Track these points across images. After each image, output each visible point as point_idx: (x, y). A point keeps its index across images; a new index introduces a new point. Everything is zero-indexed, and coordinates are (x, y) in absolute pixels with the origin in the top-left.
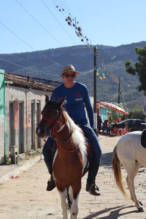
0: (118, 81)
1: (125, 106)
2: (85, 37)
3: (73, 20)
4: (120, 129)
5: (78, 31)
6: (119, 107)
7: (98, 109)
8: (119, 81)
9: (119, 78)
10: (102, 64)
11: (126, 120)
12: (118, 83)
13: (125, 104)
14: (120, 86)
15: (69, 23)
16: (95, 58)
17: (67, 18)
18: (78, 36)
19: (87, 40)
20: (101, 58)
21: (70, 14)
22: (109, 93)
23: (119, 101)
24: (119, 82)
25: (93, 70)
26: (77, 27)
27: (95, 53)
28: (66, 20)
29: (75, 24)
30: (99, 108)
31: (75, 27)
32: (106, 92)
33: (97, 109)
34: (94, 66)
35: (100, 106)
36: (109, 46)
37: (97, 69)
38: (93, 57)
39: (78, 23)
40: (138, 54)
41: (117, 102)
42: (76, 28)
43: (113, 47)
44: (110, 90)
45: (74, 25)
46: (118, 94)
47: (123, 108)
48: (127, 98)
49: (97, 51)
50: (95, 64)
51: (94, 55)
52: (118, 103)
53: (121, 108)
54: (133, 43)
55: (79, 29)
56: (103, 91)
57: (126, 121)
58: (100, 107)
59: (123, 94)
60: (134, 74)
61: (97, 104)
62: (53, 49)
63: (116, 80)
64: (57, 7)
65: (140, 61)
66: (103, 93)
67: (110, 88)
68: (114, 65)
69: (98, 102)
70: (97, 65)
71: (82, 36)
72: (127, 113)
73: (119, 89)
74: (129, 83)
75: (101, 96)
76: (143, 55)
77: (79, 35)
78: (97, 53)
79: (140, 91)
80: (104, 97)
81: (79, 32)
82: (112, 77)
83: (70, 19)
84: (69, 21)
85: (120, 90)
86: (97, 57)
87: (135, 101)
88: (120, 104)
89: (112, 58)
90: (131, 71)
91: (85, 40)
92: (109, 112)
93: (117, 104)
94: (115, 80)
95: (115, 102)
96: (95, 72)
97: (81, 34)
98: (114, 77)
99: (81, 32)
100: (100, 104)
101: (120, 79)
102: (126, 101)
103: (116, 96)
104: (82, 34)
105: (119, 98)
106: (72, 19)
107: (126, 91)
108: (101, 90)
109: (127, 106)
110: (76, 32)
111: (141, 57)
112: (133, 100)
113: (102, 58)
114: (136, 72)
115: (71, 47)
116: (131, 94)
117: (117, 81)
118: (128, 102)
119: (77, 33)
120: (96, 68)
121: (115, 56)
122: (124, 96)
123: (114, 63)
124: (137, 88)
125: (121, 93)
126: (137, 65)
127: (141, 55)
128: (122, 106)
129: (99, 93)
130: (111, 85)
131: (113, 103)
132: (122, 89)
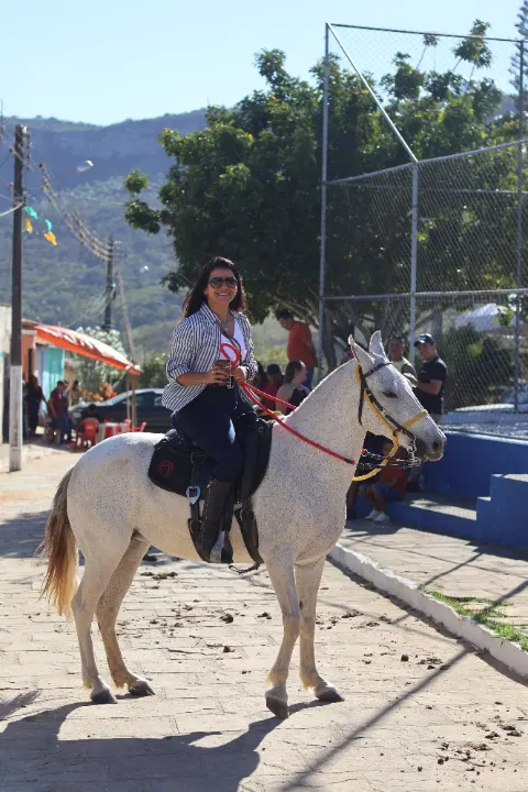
0: (106, 252)
1: (131, 343)
4: (109, 424)
6: (109, 343)
7: (30, 351)
8: (110, 251)
9: (111, 239)
10: (45, 189)
11: (130, 393)
12: (106, 259)
13: (133, 333)
14: (114, 270)
16: (19, 166)
20: (41, 166)
22: (75, 291)
23: (108, 322)
24: (110, 257)
25: (12, 210)
27: (19, 151)
30: (34, 346)
32: (66, 290)
33: (24, 353)
34: (15, 195)
35: (37, 340)
36: (81, 124)
37: (24, 205)
38: (12, 163)
40: (169, 155)
41: (98, 328)
43: (94, 126)
44: (83, 282)
46: (104, 299)
47: (121, 349)
48: (142, 313)
49: (24, 139)
50: (18, 189)
51: (15, 157)
52: (105, 328)
53: (116, 349)
54: (167, 115)
56: (56, 284)
57: (131, 398)
58: (38, 345)
59: (122, 301)
60: (155, 229)
61: (24, 332)
63: (96, 247)
65: (178, 183)
66: (55, 293)
67: (82, 277)
68: (98, 194)
69: (27, 327)
70: (25, 193)
72: (132, 368)
73: (110, 281)
74: (148, 259)
75: (50, 302)
76: (185, 163)
78: (28, 147)
80: (58, 309)
82: (81, 236)
85: (111, 283)
86: (25, 163)
88: (112, 335)
89: (81, 169)
90: (142, 218)
92: (70, 361)
93: (101, 334)
94: (93, 248)
95: (93, 328)
96: (18, 215)
98: (88, 236)
100: (34, 332)
101: (111, 245)
102: (136, 323)
103: (98, 304)
105: (108, 310)
107: (139, 287)
108: (48, 283)
109: (136, 341)
111: (181, 169)
112: (161, 319)
113: (44, 167)
114: (160, 224)
116: (156, 300)
117: (100, 250)
118: (146, 327)
120: (21, 201)
121: (89, 162)
122: (125, 307)
123: (98, 183)
124: (165, 279)
125: (115, 295)
126: (165, 195)
127: (181, 159)
128: (116, 340)
129: (41, 293)
130: (84, 266)
131: (84, 329)
132: (121, 282)
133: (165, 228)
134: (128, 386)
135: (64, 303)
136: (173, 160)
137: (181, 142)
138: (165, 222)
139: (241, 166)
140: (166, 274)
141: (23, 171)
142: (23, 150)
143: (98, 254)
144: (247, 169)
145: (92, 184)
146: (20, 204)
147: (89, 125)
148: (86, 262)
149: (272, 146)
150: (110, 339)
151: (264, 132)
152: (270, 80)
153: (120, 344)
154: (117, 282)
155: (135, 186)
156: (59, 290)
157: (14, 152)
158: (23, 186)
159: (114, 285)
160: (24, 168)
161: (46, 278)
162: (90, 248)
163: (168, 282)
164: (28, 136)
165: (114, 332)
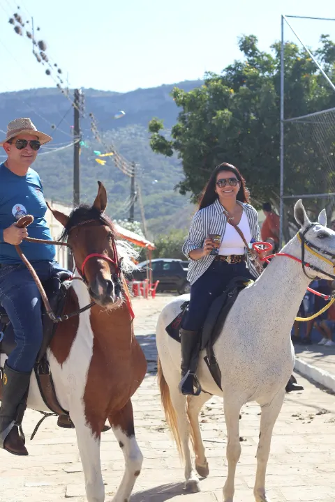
0: (131, 171)
1: (146, 229)
2: (56, 65)
3: (28, 22)
4: (135, 282)
5: (37, 50)
6: (132, 230)
8: (133, 170)
9: (133, 163)
10: (94, 131)
11: (148, 261)
12: (131, 176)
13: (146, 223)
14: (135, 183)
15: (17, 30)
16: (77, 115)
17: (13, 17)
18: (39, 61)
19: (59, 71)
20: (91, 115)
21: (19, 8)
23: (132, 216)
24: (133, 174)
25: (72, 144)
26: (37, 42)
27: (77, 105)
28: (11, 21)
29: (31, 32)
31: (31, 41)
34: (75, 134)
36: (109, 92)
37: (80, 141)
38: (72, 112)
39: (38, 29)
40: (179, 106)
41: (126, 220)
42: (34, 43)
43: (118, 93)
44: (112, 192)
45: (29, 36)
46: (130, 202)
47: (141, 233)
48: (150, 211)
49: (80, 98)
50: (77, 130)
51: (75, 108)
52: (130, 220)
53: (138, 234)
54: (164, 85)
55: (41, 45)
57: (149, 264)
59: (142, 201)
60: (170, 154)
63: (125, 168)
65: (185, 124)
67: (111, 188)
68: (120, 135)
70: (81, 133)
71: (47, 61)
72: (150, 245)
73: (133, 190)
74: (154, 176)
76: (189, 110)
77: (41, 58)
78: (82, 103)
79: (183, 193)
81: (41, 53)
82: (115, 160)
83: (19, 20)
84: (17, 24)
86: (81, 112)
87: (168, 217)
88: (135, 225)
89: (117, 116)
90: (161, 147)
91: (54, 71)
93: (128, 224)
94: (123, 168)
95: (123, 220)
96: (77, 147)
97: (44, 58)
98: (121, 162)
99: (45, 53)
101: (133, 166)
102: (147, 217)
103: (125, 205)
104: (48, 57)
105: (132, 210)
106: (24, 21)
107: (147, 194)
108: (90, 193)
109: (149, 228)
110: (34, 52)
111: (186, 114)
113: (92, 116)
114: (173, 150)
115: (21, 93)
116: (160, 201)
117: (126, 170)
118: (152, 219)
119: (36, 55)
120: (78, 138)
121: (123, 112)
122: (142, 207)
123: (121, 129)
124: (177, 186)
125: (136, 199)
126: (176, 132)
127: (186, 108)
128: (138, 227)
129: (86, 199)
130: (113, 181)
131: (117, 221)
132: (140, 190)
133: (176, 153)
134: (147, 257)
136: (181, 109)
137: (185, 96)
138: (176, 148)
139: (226, 111)
140: (178, 183)
141: (80, 119)
142: (80, 104)
143: (126, 173)
144: (231, 113)
145: (117, 130)
146: (78, 140)
147: (114, 92)
148: (114, 179)
149: (247, 97)
150: (134, 227)
151: (241, 88)
152: (246, 53)
153: (140, 230)
154: (137, 190)
155: (155, 128)
157: (75, 106)
158: (80, 128)
159: (136, 193)
160: (80, 116)
161: (88, 190)
162: (120, 169)
163: (179, 189)
164: (83, 96)
165: (136, 222)
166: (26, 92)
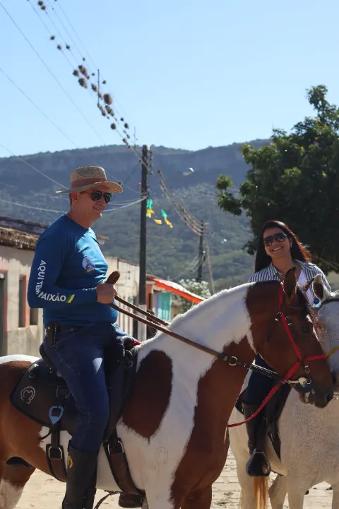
0: (200, 230)
1: (213, 290)
2: (122, 120)
3: (93, 74)
5: (103, 103)
7: (150, 295)
8: (202, 229)
9: (202, 221)
10: (162, 188)
12: (200, 234)
13: (214, 283)
14: (204, 242)
15: (82, 82)
16: (144, 172)
17: (78, 69)
18: (104, 114)
19: (126, 126)
20: (159, 172)
21: (84, 59)
22: (176, 257)
23: (200, 276)
24: (201, 233)
25: (139, 201)
26: (103, 95)
27: (145, 161)
28: (75, 73)
29: (96, 84)
30: (152, 292)
31: (96, 93)
32: (171, 256)
33: (147, 296)
34: (142, 191)
35: (154, 287)
36: (179, 150)
37: (148, 198)
38: (140, 168)
39: (104, 82)
40: (248, 163)
41: (194, 280)
42: (99, 96)
43: (188, 151)
44: (181, 251)
45: (94, 88)
46: (198, 262)
48: (219, 270)
49: (148, 154)
50: (144, 187)
51: (143, 165)
52: (198, 280)
53: (205, 294)
54: (234, 144)
55: (107, 99)
56: (164, 252)
58: (155, 291)
59: (210, 261)
60: (239, 213)
61: (147, 282)
62: (48, 153)
63: (195, 227)
64: (53, 38)
65: (254, 181)
66: (163, 258)
67: (180, 247)
68: (191, 194)
69: (150, 279)
70: (148, 190)
71: (113, 115)
73: (201, 249)
74: (223, 236)
75: (159, 264)
76: (258, 167)
77: (106, 112)
78: (151, 160)
79: (251, 252)
80: (165, 268)
81: (106, 107)
82: (186, 219)
83: (84, 72)
84: (81, 76)
85: (202, 250)
86: (149, 169)
87: (237, 278)
88: (203, 285)
89: (186, 174)
90: (230, 206)
91: (120, 126)
92: (176, 302)
93: (196, 284)
94: (193, 227)
95: (191, 279)
96: (144, 204)
97: (110, 111)
98: (190, 220)
99: (111, 106)
100: (153, 283)
101: (202, 225)
102: (216, 277)
103: (193, 264)
105: (200, 269)
106: (89, 74)
107: (217, 253)
108: (159, 252)
109: (218, 289)
110: (98, 105)
111: (255, 172)
112: (232, 274)
113: (161, 173)
114: (242, 209)
115: (91, 150)
116: (229, 262)
118: (221, 279)
119: (101, 108)
120: (146, 195)
121: (191, 169)
122: (210, 266)
123: (191, 188)
124: (246, 246)
125: (205, 258)
126: (244, 190)
127: (256, 165)
128: (206, 287)
129: (154, 258)
130: (182, 240)
131: (185, 281)
132: (208, 250)
133: (245, 211)
135: (168, 265)
136: (250, 166)
137: (255, 153)
138: (245, 208)
139: (295, 169)
140: (246, 242)
141: (147, 176)
142: (148, 161)
143: (195, 231)
144: (299, 172)
145: (187, 188)
146: (145, 197)
147: (184, 151)
148: (182, 238)
149: (318, 154)
150: (201, 287)
151: (311, 146)
152: (316, 107)
153: (208, 290)
154: (206, 250)
155: (223, 185)
156: (166, 256)
157: (142, 162)
158: (148, 185)
159: (204, 252)
160: (148, 173)
161: (158, 248)
162: (190, 227)
163: (247, 248)
164: (151, 152)
165: (204, 282)
166: (96, 149)
